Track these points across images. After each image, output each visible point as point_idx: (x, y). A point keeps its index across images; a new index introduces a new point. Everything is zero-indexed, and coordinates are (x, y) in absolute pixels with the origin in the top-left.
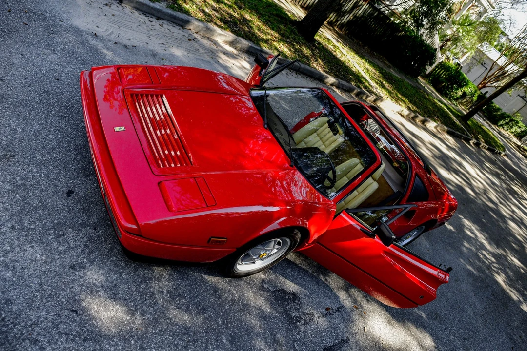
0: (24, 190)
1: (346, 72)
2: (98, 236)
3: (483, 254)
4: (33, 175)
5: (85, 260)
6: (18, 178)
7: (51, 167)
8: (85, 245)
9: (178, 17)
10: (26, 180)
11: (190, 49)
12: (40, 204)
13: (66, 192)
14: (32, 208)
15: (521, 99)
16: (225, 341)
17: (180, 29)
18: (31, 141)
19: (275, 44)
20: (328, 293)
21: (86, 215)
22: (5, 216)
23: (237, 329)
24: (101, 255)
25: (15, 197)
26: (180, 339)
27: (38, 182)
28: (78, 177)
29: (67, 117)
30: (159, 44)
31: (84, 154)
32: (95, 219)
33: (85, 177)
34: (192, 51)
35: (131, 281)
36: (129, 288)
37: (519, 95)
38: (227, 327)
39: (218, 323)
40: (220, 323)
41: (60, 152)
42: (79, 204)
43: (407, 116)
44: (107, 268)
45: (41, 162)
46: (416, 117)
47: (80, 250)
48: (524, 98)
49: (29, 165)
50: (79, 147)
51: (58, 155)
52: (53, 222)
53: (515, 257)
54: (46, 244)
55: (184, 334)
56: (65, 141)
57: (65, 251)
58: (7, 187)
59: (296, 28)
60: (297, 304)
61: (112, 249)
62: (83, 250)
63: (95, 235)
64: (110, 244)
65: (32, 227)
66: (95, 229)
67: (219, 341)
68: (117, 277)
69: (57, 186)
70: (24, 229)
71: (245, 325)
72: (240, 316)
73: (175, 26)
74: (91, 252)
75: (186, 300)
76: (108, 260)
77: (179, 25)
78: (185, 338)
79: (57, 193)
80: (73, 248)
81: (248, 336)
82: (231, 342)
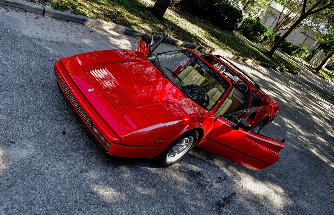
0: (41, 135)
1: (188, 36)
2: (88, 154)
3: (301, 138)
4: (42, 126)
5: (86, 167)
6: (36, 129)
7: (49, 120)
8: (83, 159)
9: (80, 18)
10: (40, 129)
11: (93, 37)
12: (52, 141)
13: (62, 132)
14: (49, 143)
15: (303, 34)
16: (171, 200)
17: (82, 26)
18: (33, 107)
19: (141, 25)
20: (217, 170)
21: (77, 143)
22: (38, 149)
23: (175, 194)
24: (93, 164)
25: (39, 139)
26: (148, 201)
27: (46, 129)
28: (65, 124)
29: (45, 90)
30: (74, 38)
31: (62, 111)
32: (82, 145)
33: (68, 123)
34: (94, 39)
35: (113, 175)
36: (114, 179)
37: (301, 32)
38: (170, 193)
39: (164, 191)
40: (166, 191)
41: (50, 112)
42: (71, 138)
43: (232, 58)
44: (99, 170)
45: (43, 118)
46: (239, 58)
47: (81, 162)
48: (305, 34)
49: (38, 121)
50: (58, 107)
51: (49, 113)
52: (62, 150)
53: (321, 137)
54: (64, 161)
55: (150, 199)
56: (50, 104)
57: (75, 164)
58: (33, 134)
59: (150, 13)
60: (202, 177)
61: (97, 160)
62: (83, 162)
63: (86, 153)
64: (95, 157)
65: (54, 153)
66: (84, 150)
67: (168, 200)
68: (106, 174)
69: (56, 130)
70: (50, 155)
71: (179, 191)
72: (175, 187)
73: (79, 24)
74: (88, 163)
75: (144, 182)
76: (97, 165)
77: (81, 23)
78: (150, 200)
79: (58, 133)
80: (77, 162)
81: (182, 196)
82: (175, 200)
